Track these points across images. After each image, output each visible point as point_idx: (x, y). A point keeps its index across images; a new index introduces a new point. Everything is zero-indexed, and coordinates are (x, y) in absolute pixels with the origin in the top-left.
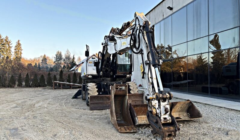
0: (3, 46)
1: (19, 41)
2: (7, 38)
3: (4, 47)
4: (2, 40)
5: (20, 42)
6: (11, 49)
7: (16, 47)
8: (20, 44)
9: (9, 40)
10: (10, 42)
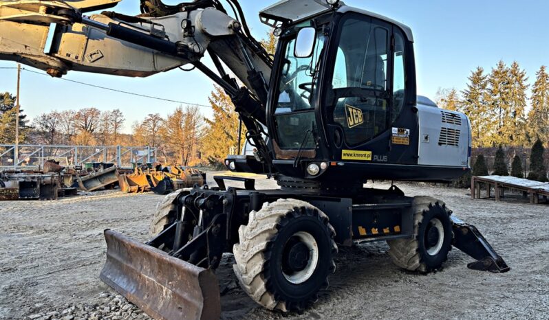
0: (506, 88)
1: (542, 68)
2: (515, 66)
3: (507, 90)
4: (504, 73)
5: (546, 71)
6: (525, 92)
7: (536, 84)
8: (547, 76)
9: (520, 71)
10: (523, 75)
